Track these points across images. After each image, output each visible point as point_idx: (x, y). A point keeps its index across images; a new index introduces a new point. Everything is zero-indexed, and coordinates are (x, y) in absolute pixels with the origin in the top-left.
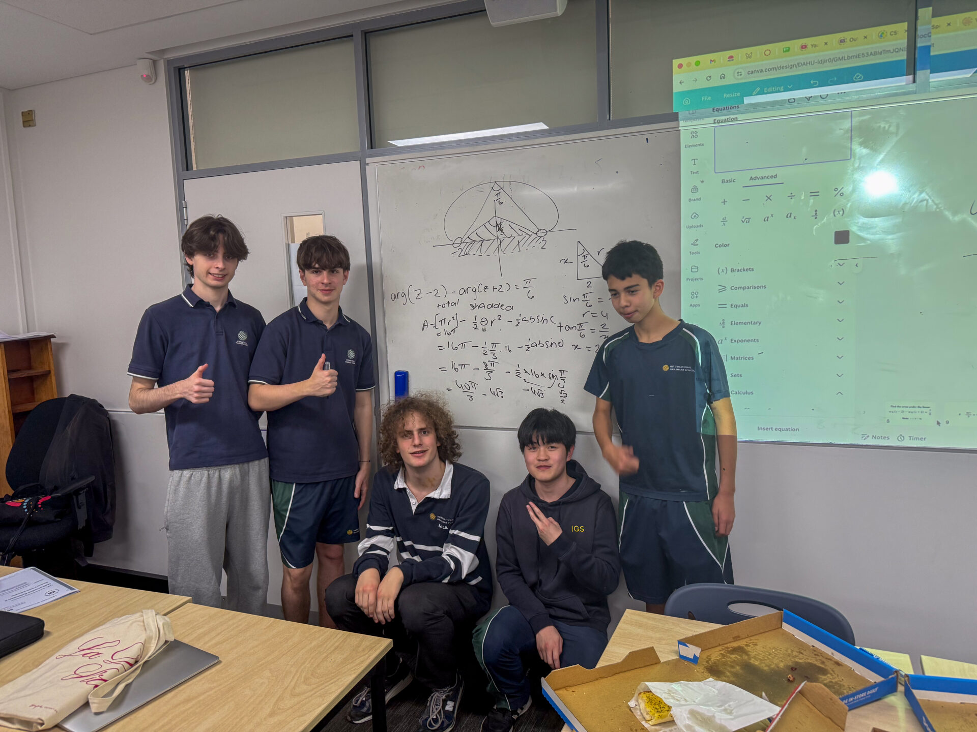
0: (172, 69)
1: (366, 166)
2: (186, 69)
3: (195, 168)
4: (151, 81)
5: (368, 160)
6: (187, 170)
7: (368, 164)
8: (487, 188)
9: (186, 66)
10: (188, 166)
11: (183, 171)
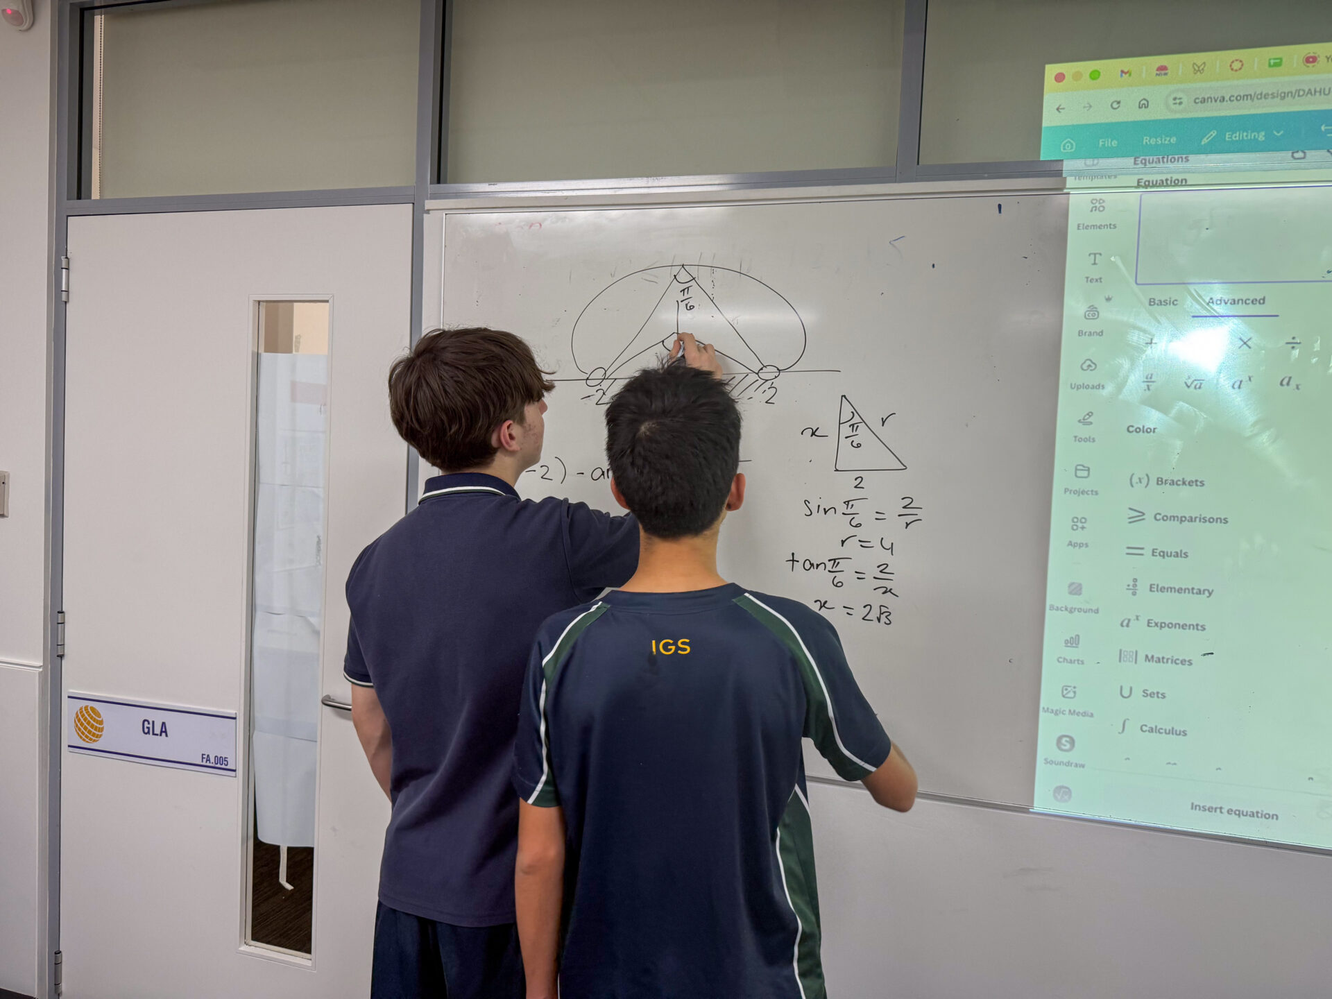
0: (68, 8)
1: (425, 215)
2: (96, 11)
3: (95, 195)
4: (21, 24)
5: (429, 204)
6: (79, 197)
7: (428, 211)
8: (666, 275)
9: (97, 4)
10: (80, 188)
11: (68, 199)
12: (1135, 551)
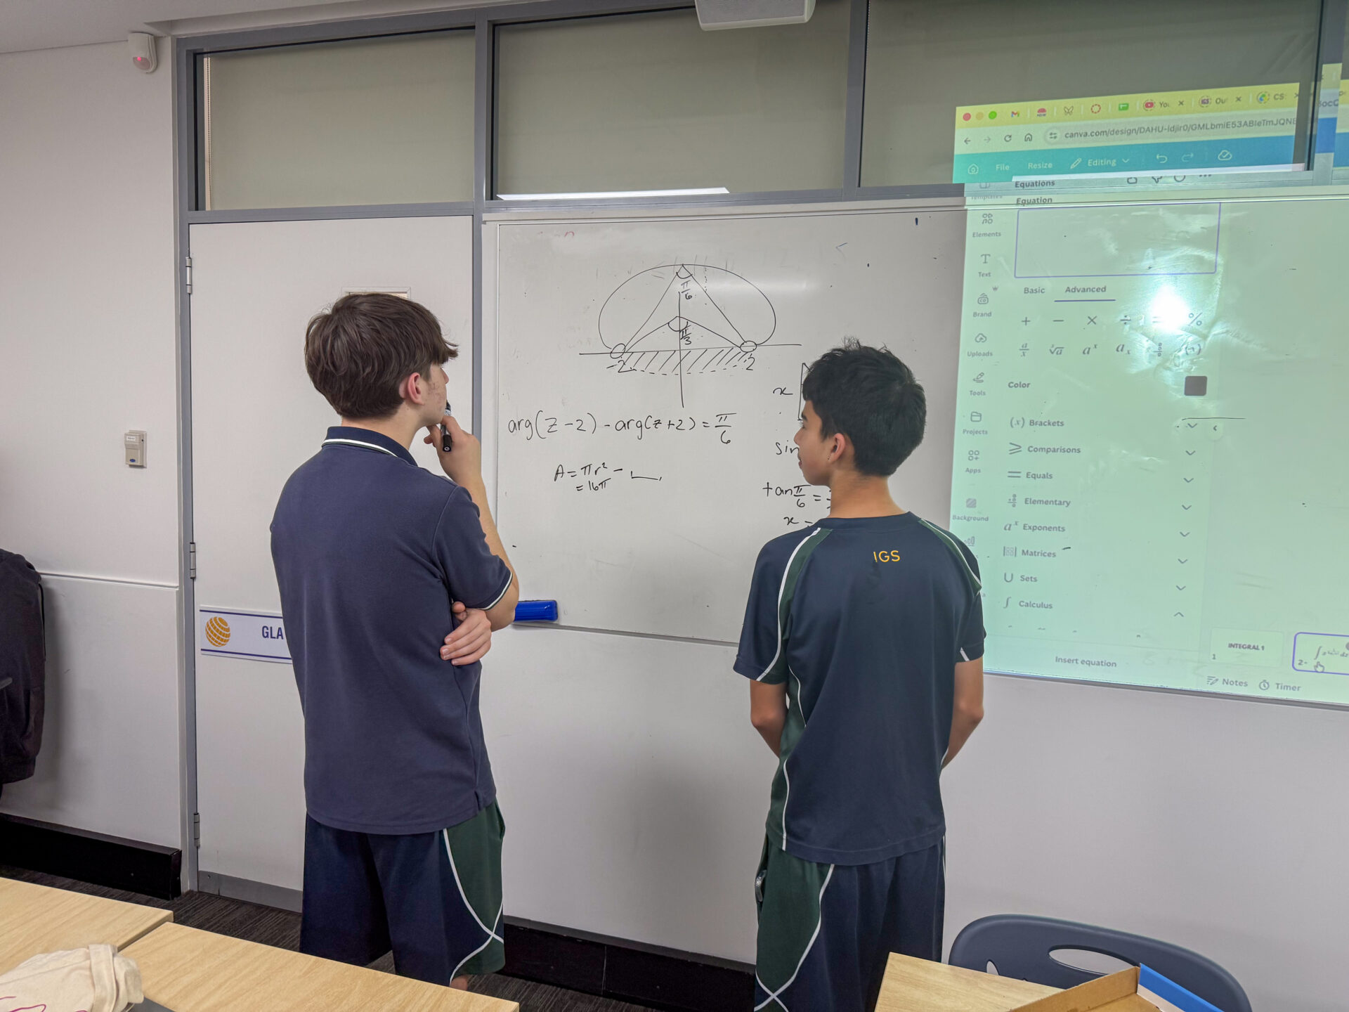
0: (185, 54)
1: (483, 225)
2: (205, 55)
3: (208, 208)
4: (149, 68)
5: (485, 217)
6: (197, 209)
7: (485, 222)
8: (670, 272)
9: (205, 51)
10: (197, 204)
11: (189, 210)
12: (1014, 474)
